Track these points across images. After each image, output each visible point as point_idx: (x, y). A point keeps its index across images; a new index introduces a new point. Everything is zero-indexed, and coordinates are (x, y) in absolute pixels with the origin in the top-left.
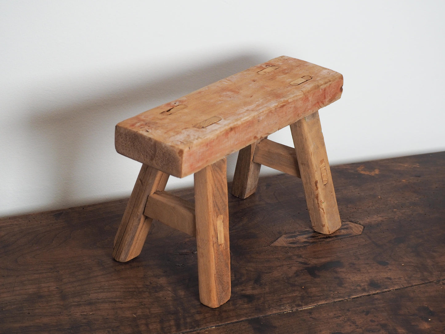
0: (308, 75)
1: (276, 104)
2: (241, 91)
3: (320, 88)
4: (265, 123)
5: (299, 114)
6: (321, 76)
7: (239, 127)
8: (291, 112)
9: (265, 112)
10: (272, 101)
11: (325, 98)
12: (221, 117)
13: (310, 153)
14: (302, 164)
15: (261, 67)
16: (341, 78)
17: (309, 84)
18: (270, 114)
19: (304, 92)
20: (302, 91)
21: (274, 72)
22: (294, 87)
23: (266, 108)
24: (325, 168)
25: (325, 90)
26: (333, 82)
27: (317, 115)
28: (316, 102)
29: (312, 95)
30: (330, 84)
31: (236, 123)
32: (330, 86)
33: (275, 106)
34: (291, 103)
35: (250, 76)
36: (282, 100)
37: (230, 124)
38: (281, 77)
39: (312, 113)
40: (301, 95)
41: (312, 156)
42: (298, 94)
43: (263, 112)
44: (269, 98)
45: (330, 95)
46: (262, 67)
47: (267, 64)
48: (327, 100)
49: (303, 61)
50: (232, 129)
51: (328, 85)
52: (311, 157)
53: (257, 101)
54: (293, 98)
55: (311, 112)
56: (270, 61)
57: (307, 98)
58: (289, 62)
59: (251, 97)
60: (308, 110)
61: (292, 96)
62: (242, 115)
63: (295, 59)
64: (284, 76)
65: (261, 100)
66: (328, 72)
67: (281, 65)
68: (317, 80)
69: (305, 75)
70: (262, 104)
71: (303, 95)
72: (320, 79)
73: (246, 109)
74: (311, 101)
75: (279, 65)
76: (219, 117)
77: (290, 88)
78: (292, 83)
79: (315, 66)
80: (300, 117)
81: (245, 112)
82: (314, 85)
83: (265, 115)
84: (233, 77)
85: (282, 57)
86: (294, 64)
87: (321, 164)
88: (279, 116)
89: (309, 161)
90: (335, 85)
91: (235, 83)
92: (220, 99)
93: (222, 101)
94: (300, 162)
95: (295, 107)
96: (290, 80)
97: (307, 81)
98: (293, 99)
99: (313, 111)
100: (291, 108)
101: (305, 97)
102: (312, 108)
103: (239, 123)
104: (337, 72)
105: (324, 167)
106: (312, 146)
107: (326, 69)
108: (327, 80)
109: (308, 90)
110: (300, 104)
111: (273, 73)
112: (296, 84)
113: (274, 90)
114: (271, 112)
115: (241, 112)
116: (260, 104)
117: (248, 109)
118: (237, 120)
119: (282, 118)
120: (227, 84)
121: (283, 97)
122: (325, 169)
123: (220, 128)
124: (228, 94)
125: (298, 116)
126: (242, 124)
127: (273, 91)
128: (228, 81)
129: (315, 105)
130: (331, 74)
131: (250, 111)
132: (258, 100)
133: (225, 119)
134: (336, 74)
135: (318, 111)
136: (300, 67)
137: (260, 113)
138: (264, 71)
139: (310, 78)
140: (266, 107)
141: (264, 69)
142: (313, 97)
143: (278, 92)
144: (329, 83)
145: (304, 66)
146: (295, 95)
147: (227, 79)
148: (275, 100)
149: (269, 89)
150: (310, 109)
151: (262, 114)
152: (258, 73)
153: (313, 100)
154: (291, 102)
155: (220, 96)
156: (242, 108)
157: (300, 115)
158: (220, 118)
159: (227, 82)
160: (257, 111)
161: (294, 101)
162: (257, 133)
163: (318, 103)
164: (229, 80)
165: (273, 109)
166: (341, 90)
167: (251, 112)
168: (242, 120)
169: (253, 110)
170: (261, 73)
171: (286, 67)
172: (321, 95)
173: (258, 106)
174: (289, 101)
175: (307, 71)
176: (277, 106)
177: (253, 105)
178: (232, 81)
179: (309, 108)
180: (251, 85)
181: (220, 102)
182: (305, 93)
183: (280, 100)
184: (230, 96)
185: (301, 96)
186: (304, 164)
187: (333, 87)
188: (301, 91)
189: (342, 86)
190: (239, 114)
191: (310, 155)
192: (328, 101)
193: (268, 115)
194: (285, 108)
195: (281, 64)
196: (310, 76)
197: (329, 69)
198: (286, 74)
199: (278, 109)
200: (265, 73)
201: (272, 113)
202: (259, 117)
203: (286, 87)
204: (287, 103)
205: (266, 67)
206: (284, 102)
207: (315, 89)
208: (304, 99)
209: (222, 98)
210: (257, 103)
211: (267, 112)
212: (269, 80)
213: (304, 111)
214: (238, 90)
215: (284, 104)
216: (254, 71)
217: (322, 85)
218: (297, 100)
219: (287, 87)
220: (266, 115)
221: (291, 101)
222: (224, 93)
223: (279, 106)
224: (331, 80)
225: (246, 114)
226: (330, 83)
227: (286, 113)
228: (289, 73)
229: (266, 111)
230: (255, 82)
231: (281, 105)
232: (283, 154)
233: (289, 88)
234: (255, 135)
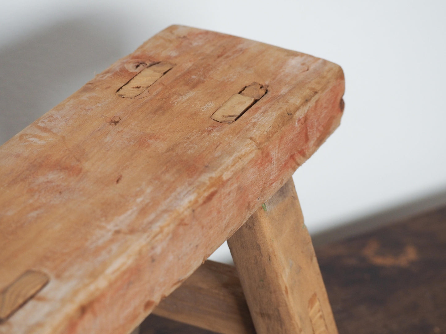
0: (255, 83)
1: (192, 197)
2: (86, 165)
3: (294, 118)
4: (171, 258)
5: (249, 203)
6: (288, 79)
7: (103, 295)
8: (231, 204)
9: (166, 230)
10: (179, 190)
11: (307, 139)
12: (45, 271)
13: (283, 288)
14: (262, 315)
15: (123, 71)
16: (340, 75)
17: (263, 113)
18: (181, 230)
19: (258, 141)
20: (251, 138)
21: (163, 85)
22: (227, 128)
23: (166, 216)
24: (321, 313)
25: (306, 118)
26: (324, 93)
27: (290, 186)
28: (287, 157)
29: (277, 142)
30: (317, 102)
31: (92, 288)
32: (316, 106)
33: (190, 202)
34: (229, 183)
35: (99, 105)
36: (205, 178)
37: (75, 293)
38: (185, 98)
39: (280, 186)
40: (251, 152)
41: (288, 297)
42: (243, 152)
43: (161, 231)
44: (168, 177)
45: (317, 128)
46: (127, 71)
47: (137, 57)
48: (312, 143)
49: (230, 37)
50: (83, 310)
51: (312, 104)
52: (286, 299)
53: (137, 195)
54: (232, 166)
55: (277, 186)
56: (142, 47)
57: (268, 155)
58: (195, 44)
59: (118, 181)
60: (272, 184)
61: (229, 160)
62: (104, 255)
63: (207, 33)
64: (192, 94)
65: (149, 190)
66: (303, 64)
67: (176, 57)
68: (283, 96)
69: (247, 83)
70: (154, 203)
71: (256, 151)
72: (290, 91)
73: (111, 227)
74: (278, 160)
75: (169, 57)
76: (39, 273)
77: (218, 134)
78: (218, 116)
79: (265, 49)
80: (253, 208)
81: (112, 241)
82: (279, 112)
83: (168, 238)
84: (55, 116)
85: (172, 29)
86: (209, 49)
87: (311, 308)
88: (203, 227)
89: (280, 309)
90: (328, 100)
91: (63, 137)
92: (31, 201)
93: (40, 207)
94: (254, 310)
95: (239, 188)
96: (211, 105)
97: (256, 101)
98: (233, 169)
99: (281, 183)
100: (231, 194)
101: (262, 153)
102: (279, 175)
103: (102, 283)
104: (325, 62)
105: (319, 311)
106: (287, 270)
107: (293, 54)
108: (307, 92)
109: (265, 133)
110: (251, 175)
111: (161, 88)
112: (229, 119)
113: (177, 145)
114: (182, 223)
115: (100, 242)
116: (147, 205)
117: (117, 228)
118: (94, 275)
119: (211, 228)
120: (42, 142)
121: (207, 168)
122: (321, 317)
123: (50, 314)
124: (51, 182)
125: (248, 208)
126: (111, 285)
127: (172, 150)
128: (44, 134)
129: (285, 164)
130: (312, 67)
131: (126, 234)
132: (138, 189)
133: (58, 276)
134: (327, 68)
135: (291, 178)
136: (227, 57)
137: (156, 236)
138: (134, 83)
139: (262, 92)
140: (165, 211)
141: (133, 76)
142: (279, 147)
143: (189, 152)
144: (313, 98)
145: (236, 52)
146: (236, 154)
147: (39, 128)
148: (186, 183)
149: (161, 146)
150: (275, 180)
151: (160, 237)
152: (121, 92)
153: (279, 155)
154: (228, 180)
155: (31, 192)
156: (101, 228)
157: (252, 205)
158: (45, 275)
159: (40, 138)
160: (144, 231)
161: (235, 174)
162: (152, 291)
163: (292, 157)
164: (45, 129)
165: (187, 213)
166: (342, 105)
167: (129, 237)
168: (109, 270)
169: (132, 231)
170: (128, 90)
171: (189, 65)
172: (297, 137)
173: (143, 211)
174: (225, 177)
175: (248, 67)
176: (196, 201)
177: (129, 212)
178: (54, 130)
179: (271, 177)
180: (108, 139)
181: (34, 214)
182: (260, 144)
183: (199, 179)
184: (58, 186)
185: (252, 156)
186: (269, 316)
187: (325, 105)
188: (249, 141)
189: (343, 95)
190: (98, 251)
191: (284, 292)
192: (314, 145)
193: (175, 236)
194: (215, 201)
195: (174, 54)
196: (261, 83)
197: (302, 55)
198: (195, 85)
199: (199, 209)
200: (137, 92)
201: (185, 225)
202: (153, 248)
203: (205, 131)
204: (220, 183)
205: (137, 70)
206: (213, 185)
207: (283, 125)
208: (259, 161)
209: (36, 197)
210: (139, 200)
211: (172, 226)
212: (155, 112)
213: (262, 191)
214: (78, 160)
215: (212, 190)
216: (109, 88)
217: (298, 109)
218: (243, 169)
219: (210, 132)
220: (170, 236)
221: (230, 176)
222: (41, 179)
223: (201, 201)
224: (318, 87)
225: (115, 247)
226: (317, 97)
227: (219, 212)
228: (203, 82)
229: (168, 225)
230: (119, 128)
231: (206, 194)
232: (204, 286)
233: (215, 134)
234: (148, 299)
